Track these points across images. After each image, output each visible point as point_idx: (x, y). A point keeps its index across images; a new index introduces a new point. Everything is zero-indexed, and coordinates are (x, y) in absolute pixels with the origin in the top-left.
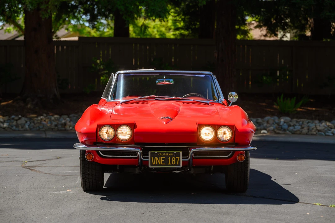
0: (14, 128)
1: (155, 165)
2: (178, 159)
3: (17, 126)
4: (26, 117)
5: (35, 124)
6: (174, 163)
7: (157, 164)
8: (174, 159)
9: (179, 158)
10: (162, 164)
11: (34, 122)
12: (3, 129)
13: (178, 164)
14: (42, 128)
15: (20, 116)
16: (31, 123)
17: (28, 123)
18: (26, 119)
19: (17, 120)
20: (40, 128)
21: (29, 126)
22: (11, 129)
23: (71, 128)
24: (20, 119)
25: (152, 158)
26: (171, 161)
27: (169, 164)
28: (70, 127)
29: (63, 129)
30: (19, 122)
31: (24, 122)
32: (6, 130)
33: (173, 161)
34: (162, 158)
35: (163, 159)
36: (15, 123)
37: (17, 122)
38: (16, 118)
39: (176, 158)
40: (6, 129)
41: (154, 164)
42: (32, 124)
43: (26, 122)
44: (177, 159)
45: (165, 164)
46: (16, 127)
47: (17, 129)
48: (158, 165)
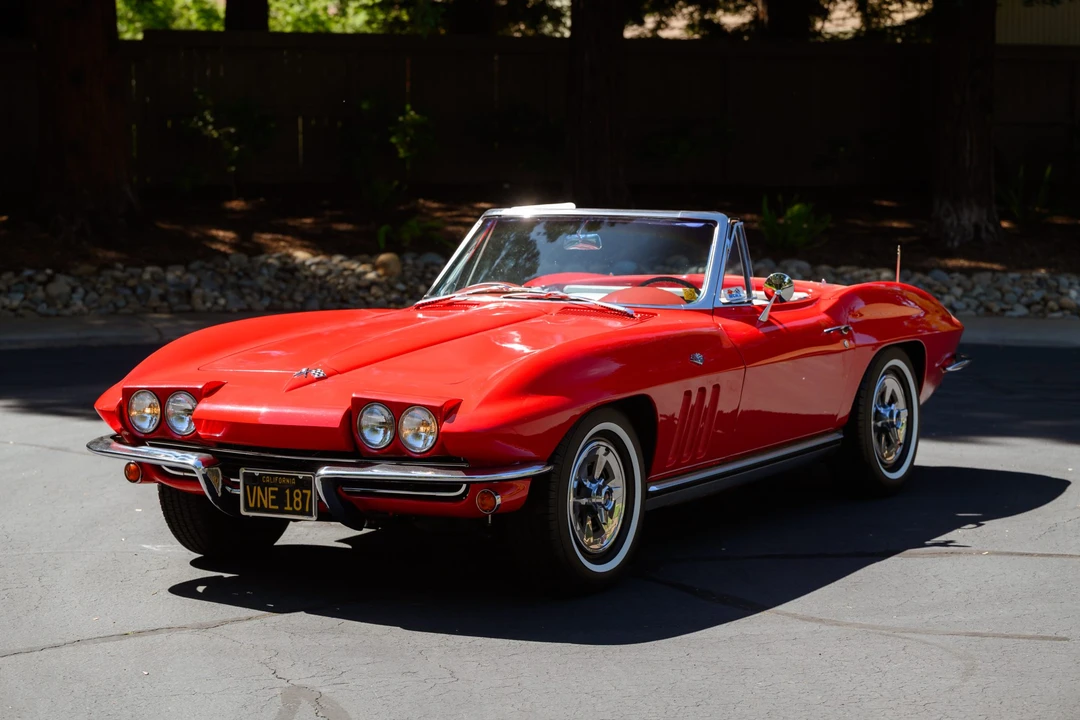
0: (43, 308)
1: (255, 509)
2: (306, 495)
3: (50, 301)
4: (67, 274)
5: (100, 295)
6: (298, 506)
7: (259, 506)
8: (297, 495)
9: (308, 492)
10: (271, 507)
11: (94, 289)
12: (12, 314)
13: (307, 510)
14: (124, 307)
15: (49, 271)
16: (86, 293)
17: (81, 291)
18: (70, 280)
19: (44, 284)
20: (117, 308)
21: (83, 300)
22: (34, 310)
23: (209, 305)
24: (51, 279)
25: (248, 487)
26: (292, 499)
27: (288, 508)
28: (204, 302)
29: (188, 307)
30: (53, 289)
31: (67, 289)
32: (22, 316)
33: (296, 499)
34: (270, 489)
35: (273, 493)
36: (40, 294)
37: (44, 290)
38: (41, 277)
39: (304, 491)
40: (21, 311)
41: (252, 505)
42: (93, 295)
43: (74, 290)
44: (304, 496)
45: (277, 507)
46: (48, 306)
47: (52, 311)
48: (263, 509)
